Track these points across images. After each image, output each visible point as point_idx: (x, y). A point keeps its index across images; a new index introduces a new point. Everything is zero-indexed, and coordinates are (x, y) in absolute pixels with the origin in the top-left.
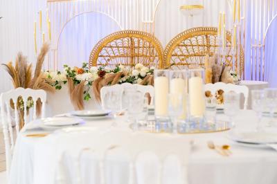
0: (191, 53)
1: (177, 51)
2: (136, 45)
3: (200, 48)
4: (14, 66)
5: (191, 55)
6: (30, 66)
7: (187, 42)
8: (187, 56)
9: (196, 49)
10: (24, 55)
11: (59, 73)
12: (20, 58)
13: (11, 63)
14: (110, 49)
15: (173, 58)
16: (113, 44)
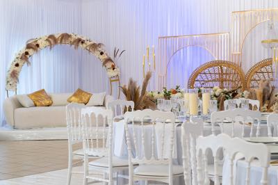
2: (224, 72)
4: (127, 87)
6: (139, 88)
7: (263, 70)
10: (134, 80)
11: (159, 93)
12: (131, 82)
13: (125, 86)
14: (204, 75)
16: (206, 71)
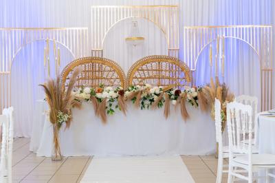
0: (147, 76)
1: (137, 74)
3: (154, 72)
5: (147, 78)
7: (144, 67)
8: (144, 79)
9: (151, 73)
15: (134, 80)
